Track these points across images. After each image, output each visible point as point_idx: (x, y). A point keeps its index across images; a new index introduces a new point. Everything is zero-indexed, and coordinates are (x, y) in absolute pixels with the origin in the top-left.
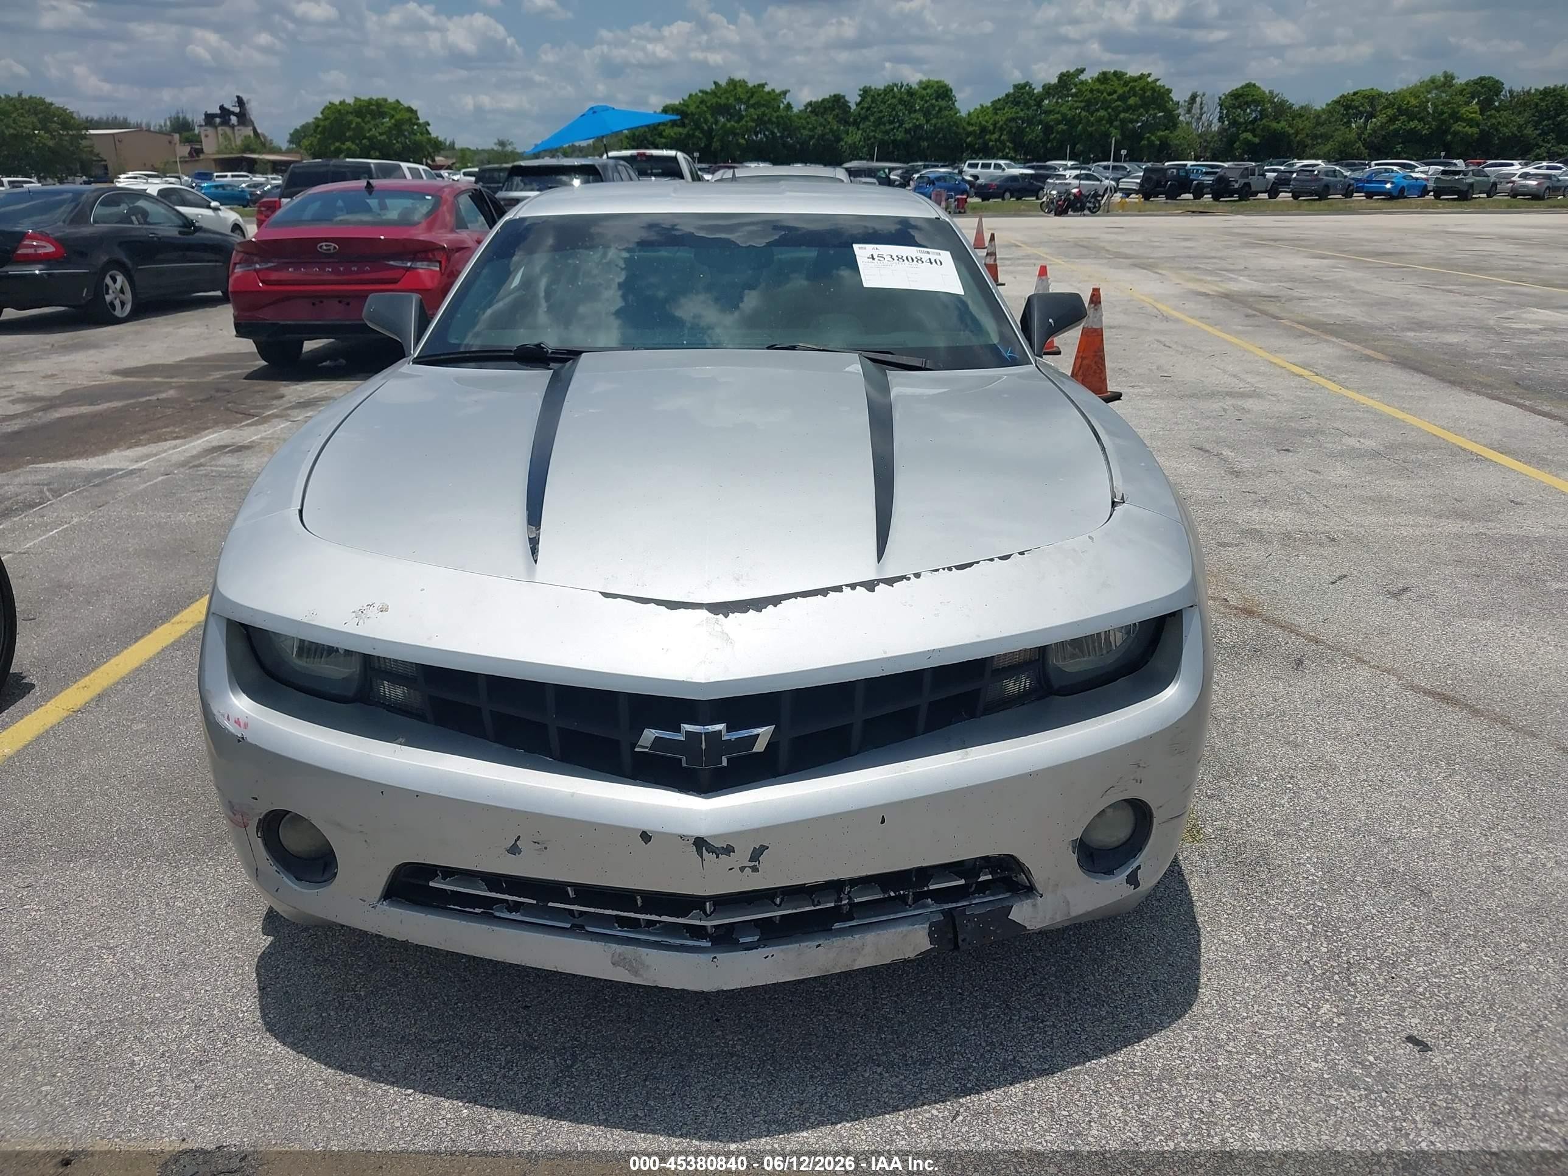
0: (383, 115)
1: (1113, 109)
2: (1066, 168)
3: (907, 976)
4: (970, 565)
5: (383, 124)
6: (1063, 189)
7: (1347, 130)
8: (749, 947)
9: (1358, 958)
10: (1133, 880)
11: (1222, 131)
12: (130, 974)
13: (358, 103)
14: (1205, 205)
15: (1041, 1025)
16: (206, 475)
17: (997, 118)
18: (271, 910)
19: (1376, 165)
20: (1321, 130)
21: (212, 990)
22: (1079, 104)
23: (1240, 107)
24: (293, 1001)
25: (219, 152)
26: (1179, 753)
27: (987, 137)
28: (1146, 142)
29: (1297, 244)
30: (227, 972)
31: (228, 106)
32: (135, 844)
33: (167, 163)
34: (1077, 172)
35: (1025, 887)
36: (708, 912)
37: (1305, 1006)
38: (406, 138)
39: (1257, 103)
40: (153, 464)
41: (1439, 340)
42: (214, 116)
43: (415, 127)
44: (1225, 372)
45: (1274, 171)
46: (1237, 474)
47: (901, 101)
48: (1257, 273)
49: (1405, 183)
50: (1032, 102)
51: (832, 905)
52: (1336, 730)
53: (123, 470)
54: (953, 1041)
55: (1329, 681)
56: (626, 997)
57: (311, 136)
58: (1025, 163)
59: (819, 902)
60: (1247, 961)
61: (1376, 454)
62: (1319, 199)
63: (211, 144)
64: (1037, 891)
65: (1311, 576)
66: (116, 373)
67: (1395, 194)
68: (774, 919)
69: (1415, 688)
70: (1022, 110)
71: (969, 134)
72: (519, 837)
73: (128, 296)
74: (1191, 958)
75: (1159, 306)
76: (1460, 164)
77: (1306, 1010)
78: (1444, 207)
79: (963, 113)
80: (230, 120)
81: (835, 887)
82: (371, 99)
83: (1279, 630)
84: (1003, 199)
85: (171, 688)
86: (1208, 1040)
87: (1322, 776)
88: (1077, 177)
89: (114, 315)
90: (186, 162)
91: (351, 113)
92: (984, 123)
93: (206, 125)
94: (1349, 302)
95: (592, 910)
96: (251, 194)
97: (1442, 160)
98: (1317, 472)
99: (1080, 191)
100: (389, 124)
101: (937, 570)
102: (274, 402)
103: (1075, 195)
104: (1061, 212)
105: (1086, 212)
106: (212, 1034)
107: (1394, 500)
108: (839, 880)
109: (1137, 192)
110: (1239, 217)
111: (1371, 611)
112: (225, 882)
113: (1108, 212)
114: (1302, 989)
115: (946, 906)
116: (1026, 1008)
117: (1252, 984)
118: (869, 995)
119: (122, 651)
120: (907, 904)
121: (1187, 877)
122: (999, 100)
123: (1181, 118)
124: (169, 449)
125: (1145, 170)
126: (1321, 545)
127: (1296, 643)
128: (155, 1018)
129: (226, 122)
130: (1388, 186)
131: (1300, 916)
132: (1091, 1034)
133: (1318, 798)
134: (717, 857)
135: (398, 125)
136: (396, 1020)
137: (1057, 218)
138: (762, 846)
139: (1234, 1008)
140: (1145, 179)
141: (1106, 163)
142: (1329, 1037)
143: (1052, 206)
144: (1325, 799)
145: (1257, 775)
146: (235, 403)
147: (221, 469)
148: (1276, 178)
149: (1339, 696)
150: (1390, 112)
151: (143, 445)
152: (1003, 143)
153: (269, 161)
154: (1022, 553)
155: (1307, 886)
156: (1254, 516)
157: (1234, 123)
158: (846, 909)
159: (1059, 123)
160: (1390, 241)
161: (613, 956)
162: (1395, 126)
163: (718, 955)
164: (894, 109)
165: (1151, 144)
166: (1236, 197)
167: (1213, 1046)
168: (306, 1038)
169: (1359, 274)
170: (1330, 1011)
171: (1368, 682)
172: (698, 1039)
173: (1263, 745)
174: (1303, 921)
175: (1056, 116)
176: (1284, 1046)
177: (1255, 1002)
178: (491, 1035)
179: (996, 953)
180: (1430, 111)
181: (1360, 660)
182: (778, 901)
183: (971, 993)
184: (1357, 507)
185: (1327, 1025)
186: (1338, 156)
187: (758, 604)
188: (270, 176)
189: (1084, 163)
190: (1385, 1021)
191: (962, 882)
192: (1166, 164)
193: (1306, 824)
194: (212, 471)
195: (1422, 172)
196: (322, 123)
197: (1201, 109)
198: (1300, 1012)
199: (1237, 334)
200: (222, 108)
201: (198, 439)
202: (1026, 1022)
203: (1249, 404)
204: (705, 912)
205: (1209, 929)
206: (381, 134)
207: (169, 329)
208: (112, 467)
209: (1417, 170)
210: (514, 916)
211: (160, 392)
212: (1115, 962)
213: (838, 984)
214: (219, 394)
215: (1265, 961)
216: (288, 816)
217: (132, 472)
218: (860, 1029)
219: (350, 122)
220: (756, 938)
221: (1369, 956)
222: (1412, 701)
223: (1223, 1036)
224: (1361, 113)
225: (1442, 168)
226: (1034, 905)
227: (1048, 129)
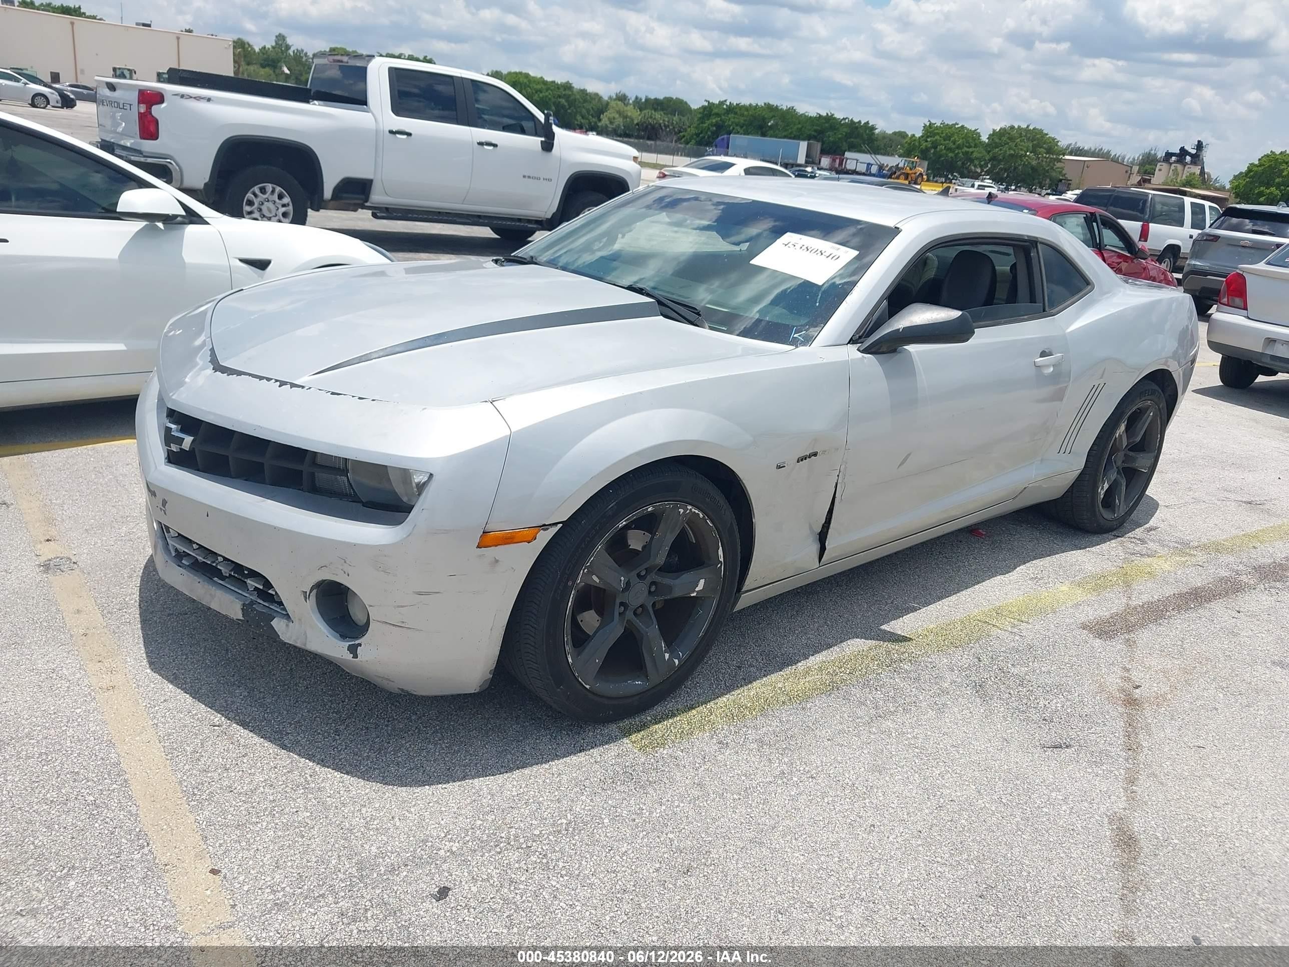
9: (540, 851)
10: (353, 651)
31: (1188, 148)
42: (1174, 154)
63: (1161, 176)
64: (291, 618)
74: (467, 775)
80: (1185, 159)
86: (367, 800)
93: (1164, 160)
101: (322, 390)
129: (1180, 160)
154: (374, 400)
167: (361, 803)
190: (459, 874)
191: (262, 588)
196: (1256, 169)
200: (1182, 149)
205: (514, 776)
221: (549, 855)
226: (287, 625)
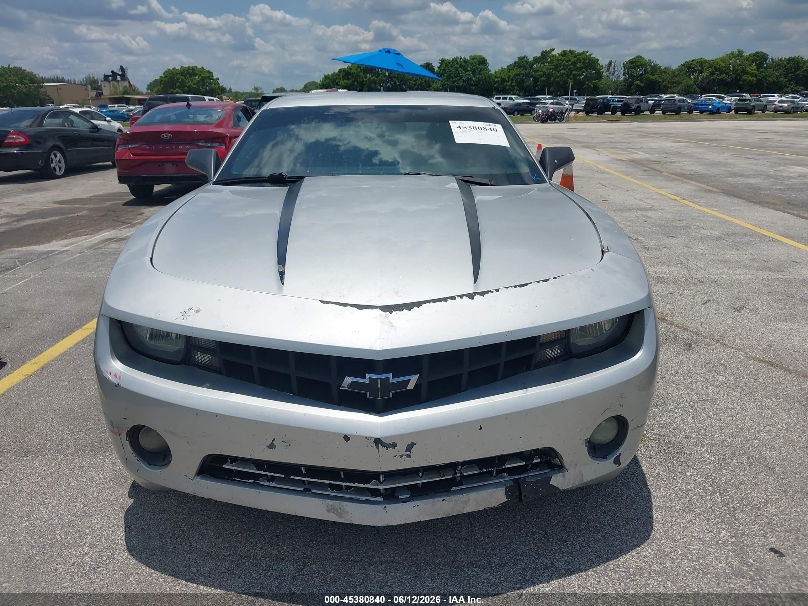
0: (195, 75)
1: (569, 69)
2: (545, 99)
3: (489, 517)
4: (526, 285)
5: (195, 79)
6: (545, 110)
7: (689, 79)
8: (405, 501)
9: (739, 505)
10: (617, 461)
11: (625, 80)
12: (56, 519)
13: (182, 69)
14: (618, 117)
15: (565, 543)
16: (102, 253)
17: (510, 74)
18: (134, 482)
19: (704, 97)
20: (676, 79)
21: (102, 527)
22: (551, 67)
23: (634, 68)
24: (146, 533)
25: (111, 94)
26: (643, 390)
27: (505, 84)
28: (586, 86)
29: (667, 136)
30: (110, 517)
31: (116, 71)
32: (60, 447)
33: (84, 100)
34: (552, 101)
35: (559, 466)
36: (381, 481)
37: (712, 532)
38: (207, 86)
39: (642, 65)
40: (74, 248)
41: (745, 182)
42: (109, 76)
43: (212, 81)
44: (636, 198)
45: (652, 100)
46: (647, 249)
47: (461, 66)
48: (647, 150)
49: (720, 105)
50: (528, 66)
51: (451, 476)
52: (714, 382)
53: (58, 251)
54: (517, 553)
55: (707, 355)
56: (333, 530)
57: (158, 86)
58: (524, 97)
59: (443, 475)
60: (677, 507)
61: (719, 238)
62: (676, 114)
63: (107, 90)
64: (565, 468)
65: (692, 300)
66: (56, 203)
67: (715, 111)
68: (418, 485)
69: (754, 359)
70: (523, 70)
71: (496, 82)
72: (275, 439)
73: (63, 165)
74: (646, 505)
75: (598, 166)
76: (747, 96)
77: (713, 534)
78: (740, 117)
79: (493, 72)
80: (117, 78)
81: (453, 466)
82: (189, 67)
83: (676, 329)
84: (514, 115)
85: (81, 363)
86: (660, 552)
87: (708, 405)
88: (552, 104)
89: (55, 174)
90: (94, 99)
91: (179, 74)
92: (503, 77)
93: (104, 80)
94: (697, 163)
95: (315, 480)
96: (128, 115)
97: (738, 94)
98: (689, 248)
99: (554, 110)
100: (199, 79)
101: (508, 287)
102: (139, 216)
103: (551, 112)
104: (544, 121)
105: (557, 121)
106: (101, 552)
107: (731, 262)
108: (455, 463)
109: (582, 111)
110: (636, 123)
111: (726, 318)
112: (109, 468)
113: (568, 121)
114: (710, 522)
115: (515, 477)
116: (556, 534)
117: (681, 520)
118: (469, 528)
119: (55, 344)
120: (493, 476)
121: (640, 460)
122: (511, 65)
123: (604, 74)
124: (83, 240)
125: (587, 100)
126: (696, 284)
127: (687, 336)
128: (69, 543)
129: (115, 79)
130: (710, 107)
131: (704, 482)
132: (594, 548)
133: (708, 417)
134: (387, 449)
135: (203, 80)
136: (204, 544)
137: (542, 124)
138: (413, 443)
139: (672, 533)
140: (587, 105)
141: (566, 97)
142: (727, 549)
143: (539, 118)
144: (711, 418)
145: (673, 405)
146: (117, 217)
147: (110, 250)
148: (654, 103)
149: (713, 363)
150: (710, 70)
151: (69, 238)
152: (513, 86)
153: (137, 99)
154: (555, 278)
155: (706, 465)
156: (659, 270)
157: (631, 76)
158: (459, 479)
159: (541, 76)
160: (714, 134)
161: (327, 507)
162: (713, 77)
163: (387, 506)
164: (457, 70)
165: (589, 87)
166: (633, 113)
167: (663, 555)
168: (154, 555)
169: (700, 150)
170: (727, 535)
171: (728, 355)
172: (374, 553)
173: (674, 389)
174: (706, 485)
175: (540, 73)
176: (703, 555)
177: (684, 530)
178: (257, 552)
179: (538, 504)
180: (731, 69)
181: (723, 344)
182: (421, 474)
183: (525, 526)
184: (712, 265)
185: (725, 542)
186: (684, 93)
187: (409, 306)
188: (137, 106)
189: (555, 96)
190: (757, 540)
191: (524, 463)
192: (597, 97)
193: (702, 431)
194: (105, 251)
195: (728, 100)
196: (164, 79)
197: (614, 69)
198: (710, 535)
199: (640, 179)
200: (113, 72)
201: (98, 235)
202: (557, 542)
203: (650, 214)
204: (380, 481)
205: (654, 489)
206: (194, 84)
207: (84, 181)
208: (52, 249)
209: (725, 99)
210: (271, 484)
211: (80, 212)
212: (604, 508)
213: (451, 522)
214: (110, 213)
215: (687, 507)
216: (144, 429)
217: (63, 252)
218: (464, 547)
219: (179, 79)
220: (408, 496)
221: (745, 504)
222: (752, 366)
223: (668, 549)
224: (696, 71)
225: (738, 98)
226: (564, 476)
227: (536, 80)
